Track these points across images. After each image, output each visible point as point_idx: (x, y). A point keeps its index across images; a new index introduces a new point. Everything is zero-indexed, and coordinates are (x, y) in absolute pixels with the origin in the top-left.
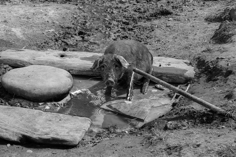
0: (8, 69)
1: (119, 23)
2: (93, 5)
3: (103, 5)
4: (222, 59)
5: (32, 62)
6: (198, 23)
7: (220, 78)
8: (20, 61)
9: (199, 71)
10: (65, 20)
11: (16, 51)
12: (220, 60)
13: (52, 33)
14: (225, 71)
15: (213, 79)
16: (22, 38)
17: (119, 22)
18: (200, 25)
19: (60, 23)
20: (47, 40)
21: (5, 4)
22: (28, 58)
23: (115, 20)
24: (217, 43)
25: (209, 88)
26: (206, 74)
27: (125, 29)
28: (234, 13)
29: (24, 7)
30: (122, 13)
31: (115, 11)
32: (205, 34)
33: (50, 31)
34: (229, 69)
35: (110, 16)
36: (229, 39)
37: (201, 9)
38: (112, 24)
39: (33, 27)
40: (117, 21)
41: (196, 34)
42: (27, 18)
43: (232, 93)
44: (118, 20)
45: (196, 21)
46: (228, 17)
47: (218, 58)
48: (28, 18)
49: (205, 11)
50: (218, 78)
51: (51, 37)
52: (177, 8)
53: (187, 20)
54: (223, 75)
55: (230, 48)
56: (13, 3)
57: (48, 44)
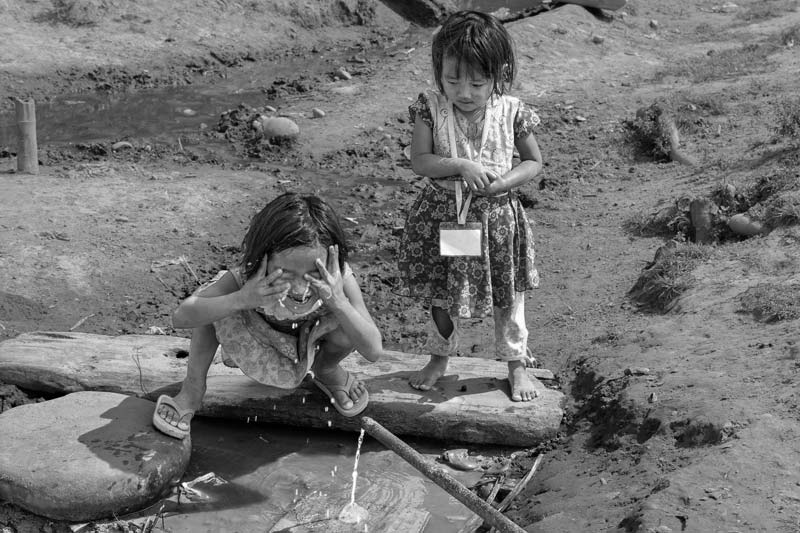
0: (12, 400)
1: (385, 233)
2: (325, 172)
3: (352, 171)
4: (640, 374)
5: (84, 378)
6: (604, 236)
7: (625, 442)
8: (50, 372)
9: (576, 407)
10: (227, 225)
11: (47, 338)
12: (632, 378)
13: (178, 270)
14: (640, 421)
15: (607, 442)
16: (80, 291)
17: (385, 229)
18: (607, 243)
19: (211, 235)
20: (156, 293)
21: (67, 176)
22: (77, 364)
23: (376, 222)
24: (641, 309)
25: (591, 475)
26: (592, 420)
27: (395, 254)
28: (700, 213)
29: (120, 182)
30: (400, 198)
31: (381, 194)
32: (616, 277)
33: (173, 262)
34: (652, 416)
35: (364, 209)
36: (674, 301)
37: (620, 190)
38: (363, 237)
39: (125, 251)
40: (378, 226)
41: (590, 277)
42: (118, 221)
43: (641, 512)
44: (382, 222)
45: (598, 229)
46: (685, 225)
47: (628, 373)
48: (120, 220)
49: (629, 197)
50: (622, 440)
51: (173, 281)
52: (554, 185)
53: (574, 225)
54: (635, 432)
55: (669, 335)
56: (90, 172)
57: (157, 307)
